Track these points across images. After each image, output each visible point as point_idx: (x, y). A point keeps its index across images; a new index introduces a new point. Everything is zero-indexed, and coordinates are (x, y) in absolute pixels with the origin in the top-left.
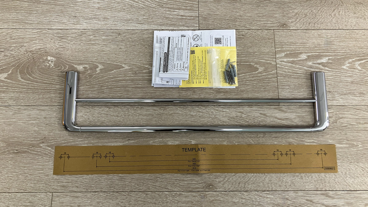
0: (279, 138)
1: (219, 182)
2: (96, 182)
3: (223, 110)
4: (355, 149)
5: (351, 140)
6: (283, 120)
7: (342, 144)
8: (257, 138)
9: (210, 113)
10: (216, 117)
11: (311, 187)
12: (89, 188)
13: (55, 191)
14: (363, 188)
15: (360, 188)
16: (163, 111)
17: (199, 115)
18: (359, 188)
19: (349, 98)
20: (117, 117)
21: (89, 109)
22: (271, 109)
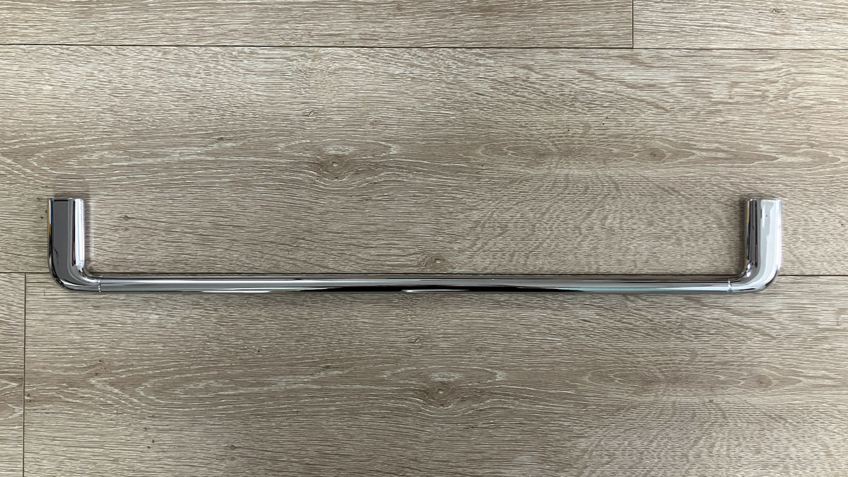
0: (626, 138)
1: (461, 251)
2: (139, 248)
3: (479, 61)
4: (828, 170)
5: (822, 145)
6: (641, 88)
7: (794, 155)
8: (566, 136)
9: (442, 69)
10: (459, 82)
11: (702, 265)
12: (121, 264)
13: (31, 270)
14: (836, 270)
15: (830, 269)
16: (313, 61)
17: (411, 75)
18: (826, 270)
19: (830, 30)
20: (185, 78)
21: (110, 55)
22: (610, 58)
